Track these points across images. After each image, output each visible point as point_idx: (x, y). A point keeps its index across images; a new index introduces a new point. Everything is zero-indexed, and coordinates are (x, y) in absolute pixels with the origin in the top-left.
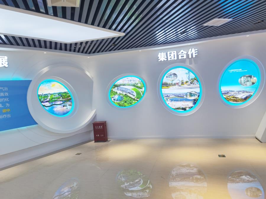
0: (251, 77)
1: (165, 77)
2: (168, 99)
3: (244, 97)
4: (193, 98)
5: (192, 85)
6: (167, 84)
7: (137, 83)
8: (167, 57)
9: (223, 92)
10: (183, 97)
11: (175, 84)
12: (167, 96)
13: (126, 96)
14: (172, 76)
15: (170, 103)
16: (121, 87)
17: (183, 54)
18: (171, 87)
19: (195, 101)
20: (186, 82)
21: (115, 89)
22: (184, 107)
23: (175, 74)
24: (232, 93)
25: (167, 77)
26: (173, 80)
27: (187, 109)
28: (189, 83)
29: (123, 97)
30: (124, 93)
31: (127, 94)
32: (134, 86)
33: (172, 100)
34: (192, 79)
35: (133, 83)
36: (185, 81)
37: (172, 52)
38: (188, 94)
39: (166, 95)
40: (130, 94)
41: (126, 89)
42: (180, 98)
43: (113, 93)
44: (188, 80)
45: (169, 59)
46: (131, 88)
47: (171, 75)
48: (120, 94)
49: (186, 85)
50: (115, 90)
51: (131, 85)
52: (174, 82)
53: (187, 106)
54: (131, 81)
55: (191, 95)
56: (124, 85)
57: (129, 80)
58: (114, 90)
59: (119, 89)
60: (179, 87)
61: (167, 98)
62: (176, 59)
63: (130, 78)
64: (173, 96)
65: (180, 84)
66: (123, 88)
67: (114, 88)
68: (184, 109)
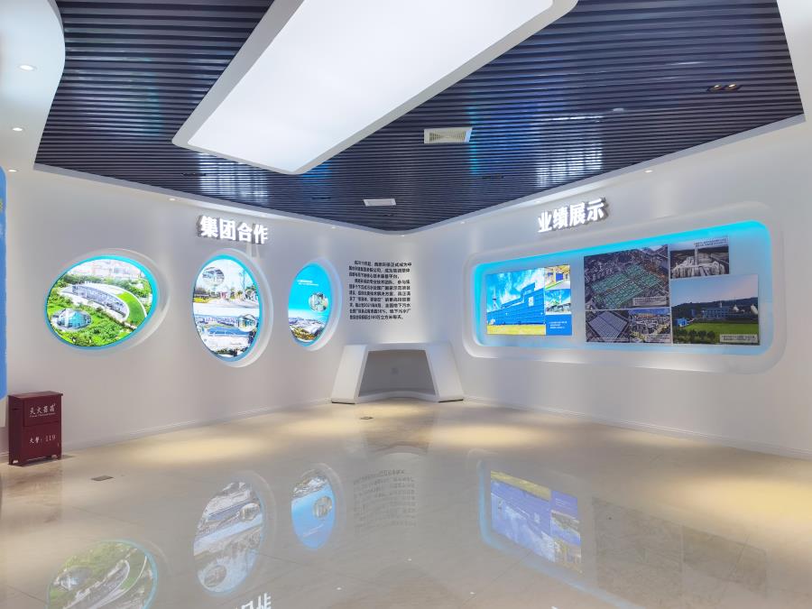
0: (321, 296)
1: (201, 275)
2: (206, 330)
3: (314, 331)
4: (248, 329)
5: (247, 300)
6: (204, 292)
7: (133, 280)
8: (219, 229)
9: (290, 321)
10: (233, 325)
11: (219, 296)
12: (203, 322)
13: (100, 315)
14: (215, 274)
15: (209, 338)
16: (87, 284)
17: (245, 231)
18: (211, 301)
19: (252, 336)
20: (240, 293)
21: (64, 289)
22: (233, 348)
23: (219, 272)
24: (301, 323)
25: (204, 276)
26: (216, 285)
27: (239, 353)
28: (243, 296)
29: (89, 318)
30: (95, 306)
31: (103, 307)
32: (126, 287)
33: (212, 332)
34: (249, 288)
35: (124, 278)
36: (236, 291)
37: (229, 222)
38: (242, 319)
39: (202, 320)
40: (112, 307)
41: (101, 293)
42: (226, 327)
43: (58, 302)
44: (241, 289)
45: (222, 237)
46: (116, 292)
47: (212, 272)
48: (81, 306)
49: (237, 300)
50: (65, 292)
51: (117, 285)
52: (218, 290)
53: (239, 347)
54: (117, 271)
55: (246, 321)
56: (96, 281)
57: (113, 268)
58: (61, 294)
59: (79, 291)
60: (227, 303)
61: (203, 325)
62: (234, 238)
63: (115, 264)
64: (215, 323)
65: (228, 296)
66: (91, 289)
67: (63, 286)
68: (233, 353)
